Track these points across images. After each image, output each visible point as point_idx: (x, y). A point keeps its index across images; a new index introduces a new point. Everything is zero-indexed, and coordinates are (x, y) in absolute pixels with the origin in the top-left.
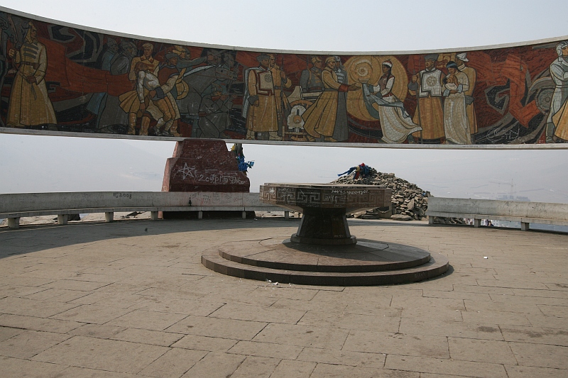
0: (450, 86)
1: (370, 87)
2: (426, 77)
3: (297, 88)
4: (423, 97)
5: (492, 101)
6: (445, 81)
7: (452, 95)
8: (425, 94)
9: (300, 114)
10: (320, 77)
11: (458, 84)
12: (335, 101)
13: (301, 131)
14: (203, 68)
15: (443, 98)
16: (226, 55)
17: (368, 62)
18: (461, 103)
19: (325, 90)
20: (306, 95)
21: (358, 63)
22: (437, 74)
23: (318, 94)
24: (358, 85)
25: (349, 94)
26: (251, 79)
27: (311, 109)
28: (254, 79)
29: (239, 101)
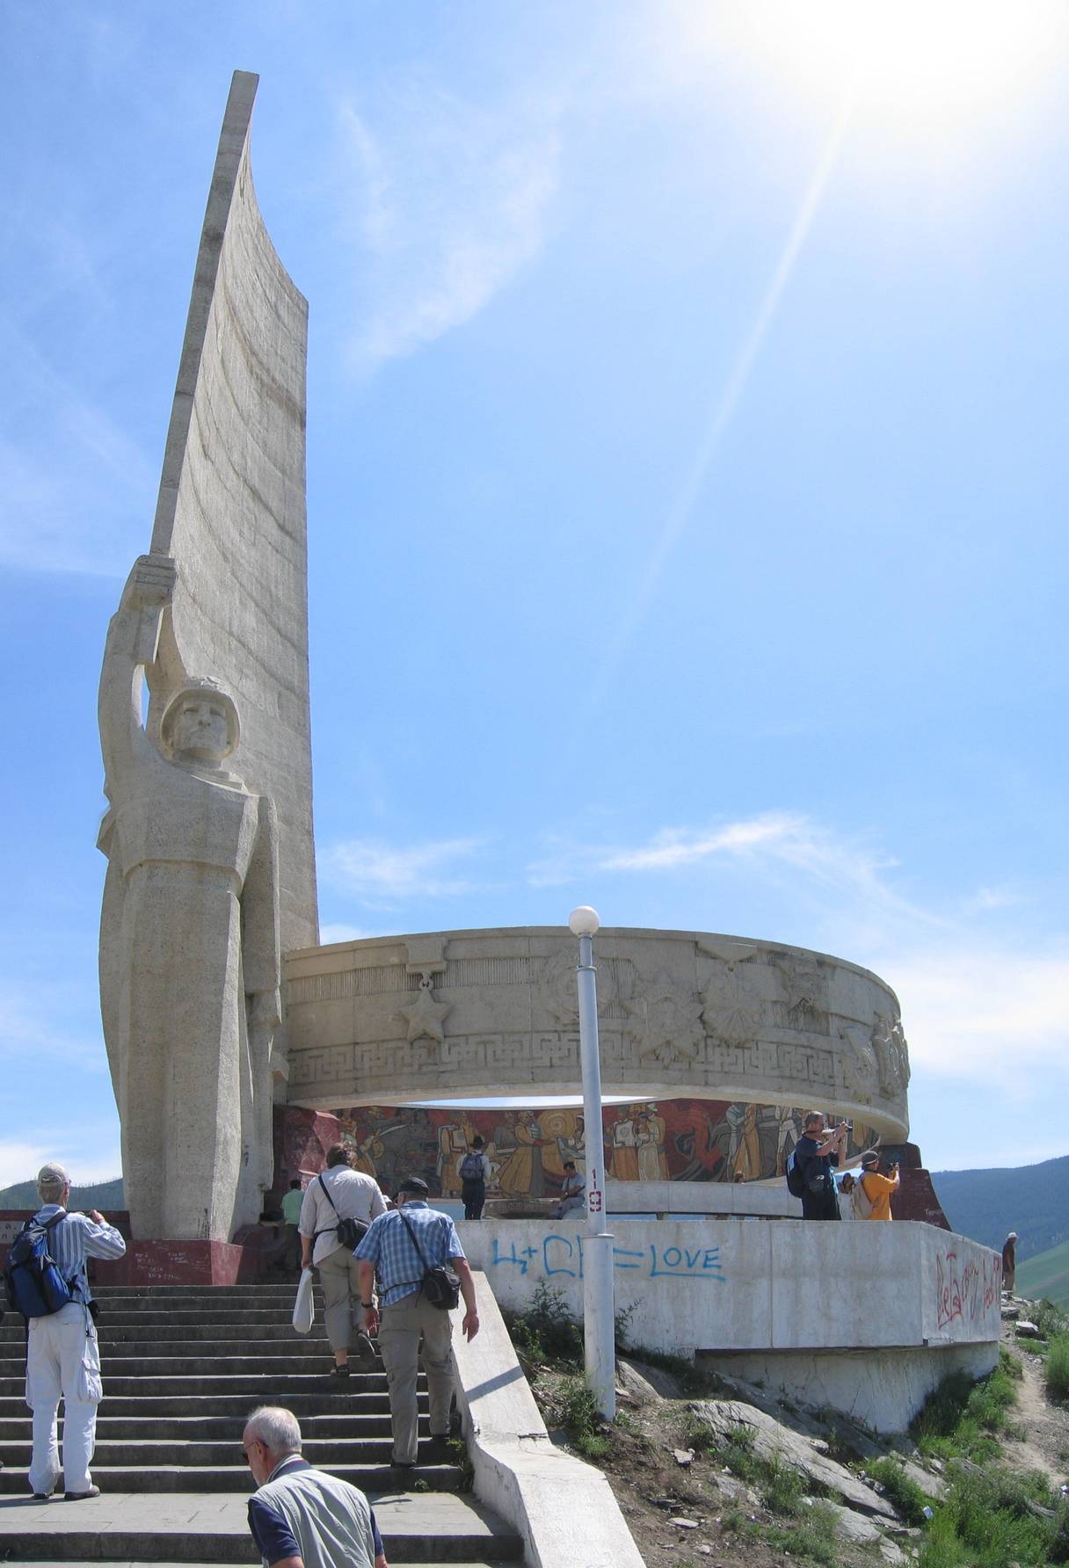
0: (643, 1136)
1: (565, 1141)
2: (619, 1128)
3: (491, 1145)
4: (618, 1148)
5: (681, 1148)
6: (637, 1132)
7: (645, 1145)
8: (619, 1145)
9: (495, 1170)
10: (514, 1133)
11: (649, 1134)
12: (530, 1157)
13: (496, 1188)
14: (397, 1127)
15: (636, 1148)
16: (419, 1114)
17: (562, 1115)
18: (654, 1152)
19: (520, 1145)
20: (500, 1151)
21: (552, 1116)
22: (629, 1125)
23: (512, 1150)
24: (552, 1139)
25: (544, 1149)
26: (445, 1137)
27: (507, 1164)
28: (447, 1136)
29: (434, 1159)
